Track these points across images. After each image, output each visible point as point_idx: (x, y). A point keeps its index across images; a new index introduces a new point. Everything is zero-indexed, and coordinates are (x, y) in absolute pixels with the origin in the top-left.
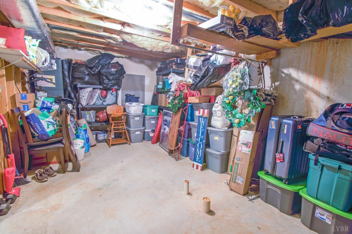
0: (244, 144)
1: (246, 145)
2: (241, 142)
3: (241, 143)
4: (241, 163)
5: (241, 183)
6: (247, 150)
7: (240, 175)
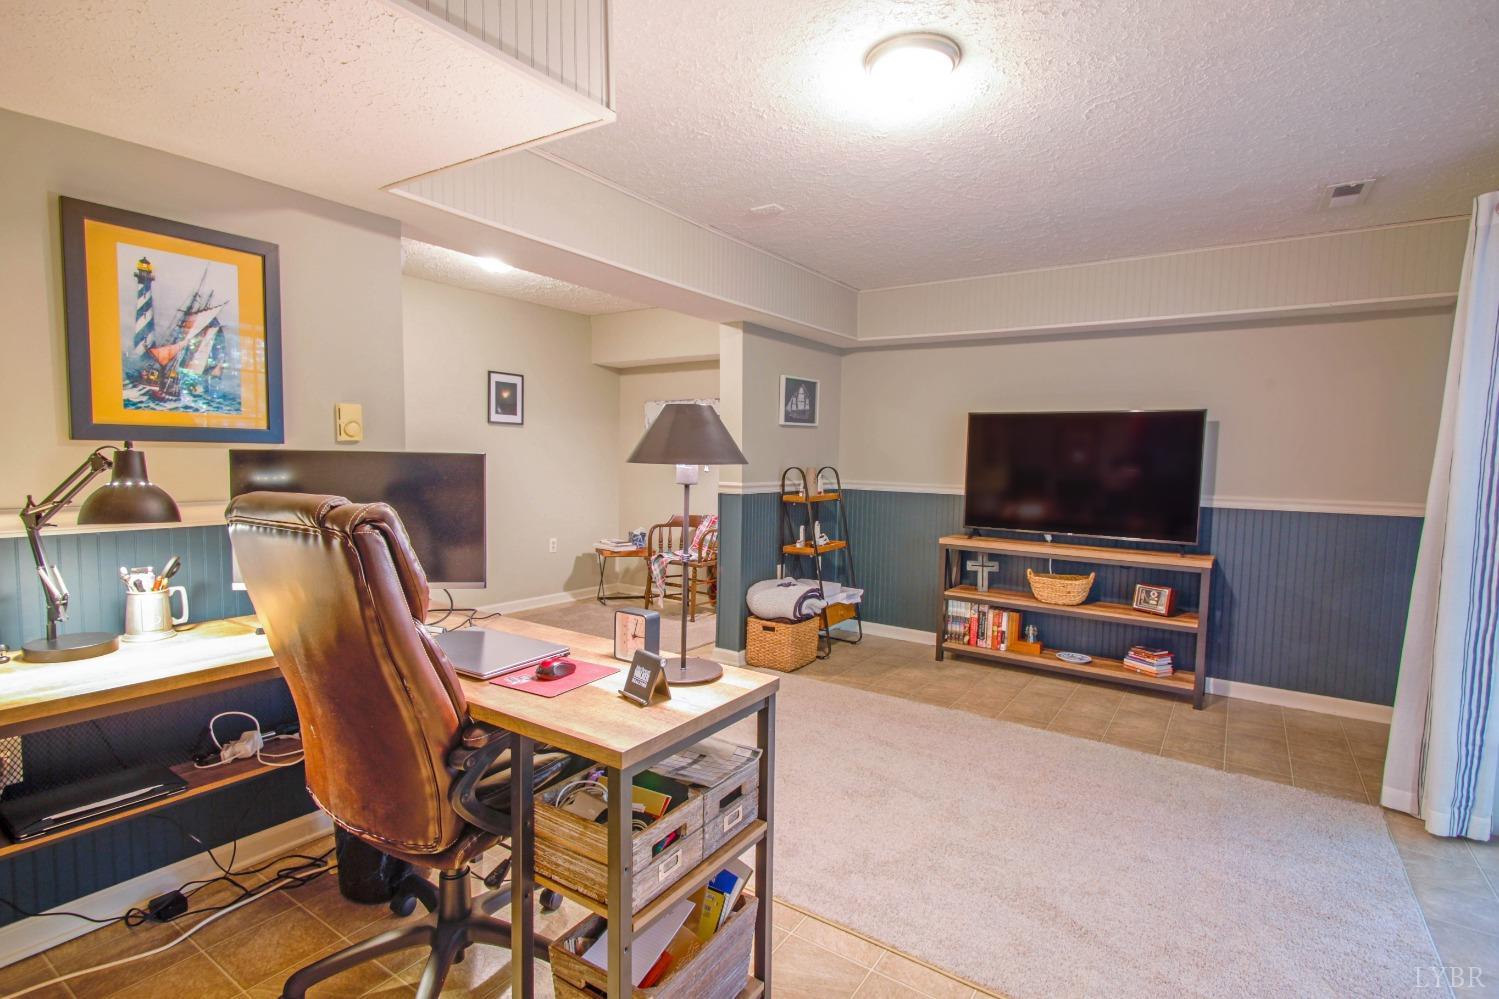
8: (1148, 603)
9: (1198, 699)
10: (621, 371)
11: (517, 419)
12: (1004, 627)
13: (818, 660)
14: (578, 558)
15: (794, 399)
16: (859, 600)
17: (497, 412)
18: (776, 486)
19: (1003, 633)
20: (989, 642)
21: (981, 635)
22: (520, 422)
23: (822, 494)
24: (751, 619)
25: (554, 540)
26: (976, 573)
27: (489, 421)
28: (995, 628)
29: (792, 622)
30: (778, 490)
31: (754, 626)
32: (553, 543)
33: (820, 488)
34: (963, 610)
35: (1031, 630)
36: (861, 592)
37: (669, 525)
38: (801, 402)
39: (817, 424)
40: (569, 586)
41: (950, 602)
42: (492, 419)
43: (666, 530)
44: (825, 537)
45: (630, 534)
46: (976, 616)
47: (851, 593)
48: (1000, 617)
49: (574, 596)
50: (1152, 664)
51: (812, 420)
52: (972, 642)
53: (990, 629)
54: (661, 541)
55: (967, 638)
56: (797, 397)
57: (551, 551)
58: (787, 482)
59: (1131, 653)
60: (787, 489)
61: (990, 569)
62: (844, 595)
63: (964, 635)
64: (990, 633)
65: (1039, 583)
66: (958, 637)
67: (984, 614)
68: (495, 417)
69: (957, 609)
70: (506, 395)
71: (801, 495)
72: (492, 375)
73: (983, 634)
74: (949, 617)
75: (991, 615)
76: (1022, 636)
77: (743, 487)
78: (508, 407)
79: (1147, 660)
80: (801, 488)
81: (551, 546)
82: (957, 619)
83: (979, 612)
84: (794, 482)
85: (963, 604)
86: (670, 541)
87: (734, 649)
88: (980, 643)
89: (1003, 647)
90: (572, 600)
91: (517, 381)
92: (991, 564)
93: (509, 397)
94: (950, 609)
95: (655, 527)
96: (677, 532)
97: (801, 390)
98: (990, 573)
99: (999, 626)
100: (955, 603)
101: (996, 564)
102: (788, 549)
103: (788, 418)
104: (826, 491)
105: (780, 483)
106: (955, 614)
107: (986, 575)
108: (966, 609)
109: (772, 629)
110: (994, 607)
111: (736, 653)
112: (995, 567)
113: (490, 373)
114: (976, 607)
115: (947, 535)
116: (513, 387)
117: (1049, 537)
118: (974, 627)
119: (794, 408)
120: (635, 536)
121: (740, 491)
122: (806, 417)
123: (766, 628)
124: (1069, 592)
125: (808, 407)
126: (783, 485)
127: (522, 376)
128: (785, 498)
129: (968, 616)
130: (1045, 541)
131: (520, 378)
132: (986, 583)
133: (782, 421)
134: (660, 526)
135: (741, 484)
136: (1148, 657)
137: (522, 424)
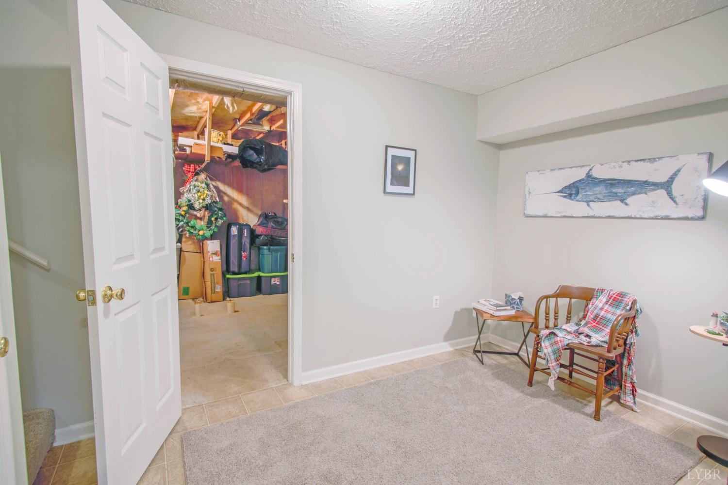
0: (214, 254)
1: (215, 254)
2: (210, 253)
3: (212, 254)
4: (216, 272)
5: (220, 291)
6: (217, 259)
7: (218, 283)
10: (500, 147)
11: (409, 190)
14: (456, 313)
17: (392, 184)
22: (412, 192)
25: (437, 297)
27: (385, 192)
32: (436, 300)
37: (557, 295)
40: (448, 337)
42: (388, 190)
43: (552, 301)
45: (507, 296)
49: (452, 345)
54: (547, 313)
57: (434, 306)
68: (390, 188)
70: (400, 168)
72: (389, 149)
78: (401, 179)
81: (434, 302)
86: (556, 313)
90: (450, 349)
91: (411, 154)
93: (403, 170)
95: (541, 299)
96: (563, 302)
113: (387, 147)
116: (406, 161)
120: (513, 299)
127: (415, 151)
131: (414, 152)
134: (547, 297)
137: (414, 194)
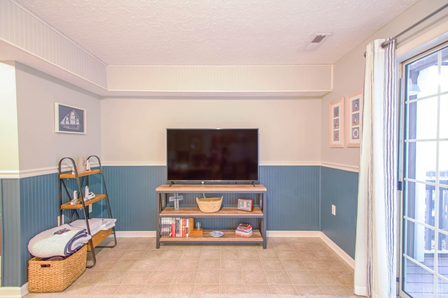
8: (243, 206)
9: (264, 245)
12: (187, 226)
13: (88, 270)
15: (67, 119)
16: (114, 225)
18: (54, 169)
19: (187, 228)
20: (181, 234)
21: (177, 231)
23: (90, 171)
24: (31, 262)
26: (173, 202)
28: (184, 227)
29: (64, 258)
30: (57, 171)
31: (34, 266)
33: (88, 168)
34: (169, 221)
35: (198, 225)
36: (115, 220)
38: (73, 120)
39: (85, 132)
41: (162, 218)
44: (93, 194)
46: (175, 223)
47: (109, 222)
48: (185, 221)
50: (246, 232)
51: (82, 130)
52: (174, 235)
53: (181, 228)
55: (171, 234)
56: (69, 117)
58: (62, 166)
59: (238, 228)
60: (62, 170)
61: (180, 199)
62: (105, 225)
63: (170, 233)
64: (181, 230)
65: (202, 204)
66: (166, 234)
67: (178, 221)
69: (166, 221)
71: (73, 173)
73: (178, 231)
74: (162, 225)
75: (181, 221)
76: (195, 227)
77: (20, 174)
79: (245, 230)
80: (73, 169)
82: (166, 226)
83: (176, 220)
84: (67, 166)
85: (168, 218)
87: (17, 286)
88: (177, 235)
89: (187, 235)
92: (180, 197)
94: (162, 221)
97: (73, 114)
98: (180, 201)
99: (185, 225)
100: (164, 218)
101: (182, 196)
102: (64, 206)
103: (61, 128)
104: (92, 169)
105: (58, 167)
106: (165, 224)
107: (178, 203)
108: (170, 220)
109: (49, 266)
110: (182, 217)
111: (18, 288)
112: (181, 198)
114: (174, 219)
115: (159, 186)
117: (203, 183)
118: (174, 229)
119: (67, 123)
121: (18, 177)
122: (78, 128)
123: (44, 266)
124: (215, 207)
125: (78, 123)
126: (60, 169)
128: (62, 176)
129: (171, 223)
130: (201, 184)
132: (178, 206)
133: (57, 130)
135: (18, 171)
136: (245, 229)
